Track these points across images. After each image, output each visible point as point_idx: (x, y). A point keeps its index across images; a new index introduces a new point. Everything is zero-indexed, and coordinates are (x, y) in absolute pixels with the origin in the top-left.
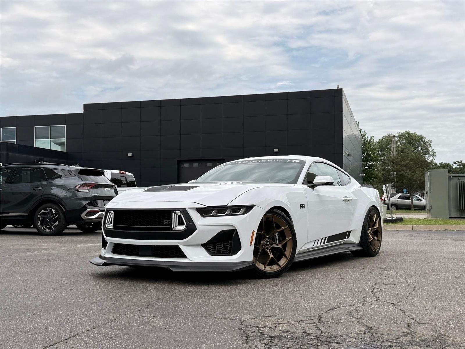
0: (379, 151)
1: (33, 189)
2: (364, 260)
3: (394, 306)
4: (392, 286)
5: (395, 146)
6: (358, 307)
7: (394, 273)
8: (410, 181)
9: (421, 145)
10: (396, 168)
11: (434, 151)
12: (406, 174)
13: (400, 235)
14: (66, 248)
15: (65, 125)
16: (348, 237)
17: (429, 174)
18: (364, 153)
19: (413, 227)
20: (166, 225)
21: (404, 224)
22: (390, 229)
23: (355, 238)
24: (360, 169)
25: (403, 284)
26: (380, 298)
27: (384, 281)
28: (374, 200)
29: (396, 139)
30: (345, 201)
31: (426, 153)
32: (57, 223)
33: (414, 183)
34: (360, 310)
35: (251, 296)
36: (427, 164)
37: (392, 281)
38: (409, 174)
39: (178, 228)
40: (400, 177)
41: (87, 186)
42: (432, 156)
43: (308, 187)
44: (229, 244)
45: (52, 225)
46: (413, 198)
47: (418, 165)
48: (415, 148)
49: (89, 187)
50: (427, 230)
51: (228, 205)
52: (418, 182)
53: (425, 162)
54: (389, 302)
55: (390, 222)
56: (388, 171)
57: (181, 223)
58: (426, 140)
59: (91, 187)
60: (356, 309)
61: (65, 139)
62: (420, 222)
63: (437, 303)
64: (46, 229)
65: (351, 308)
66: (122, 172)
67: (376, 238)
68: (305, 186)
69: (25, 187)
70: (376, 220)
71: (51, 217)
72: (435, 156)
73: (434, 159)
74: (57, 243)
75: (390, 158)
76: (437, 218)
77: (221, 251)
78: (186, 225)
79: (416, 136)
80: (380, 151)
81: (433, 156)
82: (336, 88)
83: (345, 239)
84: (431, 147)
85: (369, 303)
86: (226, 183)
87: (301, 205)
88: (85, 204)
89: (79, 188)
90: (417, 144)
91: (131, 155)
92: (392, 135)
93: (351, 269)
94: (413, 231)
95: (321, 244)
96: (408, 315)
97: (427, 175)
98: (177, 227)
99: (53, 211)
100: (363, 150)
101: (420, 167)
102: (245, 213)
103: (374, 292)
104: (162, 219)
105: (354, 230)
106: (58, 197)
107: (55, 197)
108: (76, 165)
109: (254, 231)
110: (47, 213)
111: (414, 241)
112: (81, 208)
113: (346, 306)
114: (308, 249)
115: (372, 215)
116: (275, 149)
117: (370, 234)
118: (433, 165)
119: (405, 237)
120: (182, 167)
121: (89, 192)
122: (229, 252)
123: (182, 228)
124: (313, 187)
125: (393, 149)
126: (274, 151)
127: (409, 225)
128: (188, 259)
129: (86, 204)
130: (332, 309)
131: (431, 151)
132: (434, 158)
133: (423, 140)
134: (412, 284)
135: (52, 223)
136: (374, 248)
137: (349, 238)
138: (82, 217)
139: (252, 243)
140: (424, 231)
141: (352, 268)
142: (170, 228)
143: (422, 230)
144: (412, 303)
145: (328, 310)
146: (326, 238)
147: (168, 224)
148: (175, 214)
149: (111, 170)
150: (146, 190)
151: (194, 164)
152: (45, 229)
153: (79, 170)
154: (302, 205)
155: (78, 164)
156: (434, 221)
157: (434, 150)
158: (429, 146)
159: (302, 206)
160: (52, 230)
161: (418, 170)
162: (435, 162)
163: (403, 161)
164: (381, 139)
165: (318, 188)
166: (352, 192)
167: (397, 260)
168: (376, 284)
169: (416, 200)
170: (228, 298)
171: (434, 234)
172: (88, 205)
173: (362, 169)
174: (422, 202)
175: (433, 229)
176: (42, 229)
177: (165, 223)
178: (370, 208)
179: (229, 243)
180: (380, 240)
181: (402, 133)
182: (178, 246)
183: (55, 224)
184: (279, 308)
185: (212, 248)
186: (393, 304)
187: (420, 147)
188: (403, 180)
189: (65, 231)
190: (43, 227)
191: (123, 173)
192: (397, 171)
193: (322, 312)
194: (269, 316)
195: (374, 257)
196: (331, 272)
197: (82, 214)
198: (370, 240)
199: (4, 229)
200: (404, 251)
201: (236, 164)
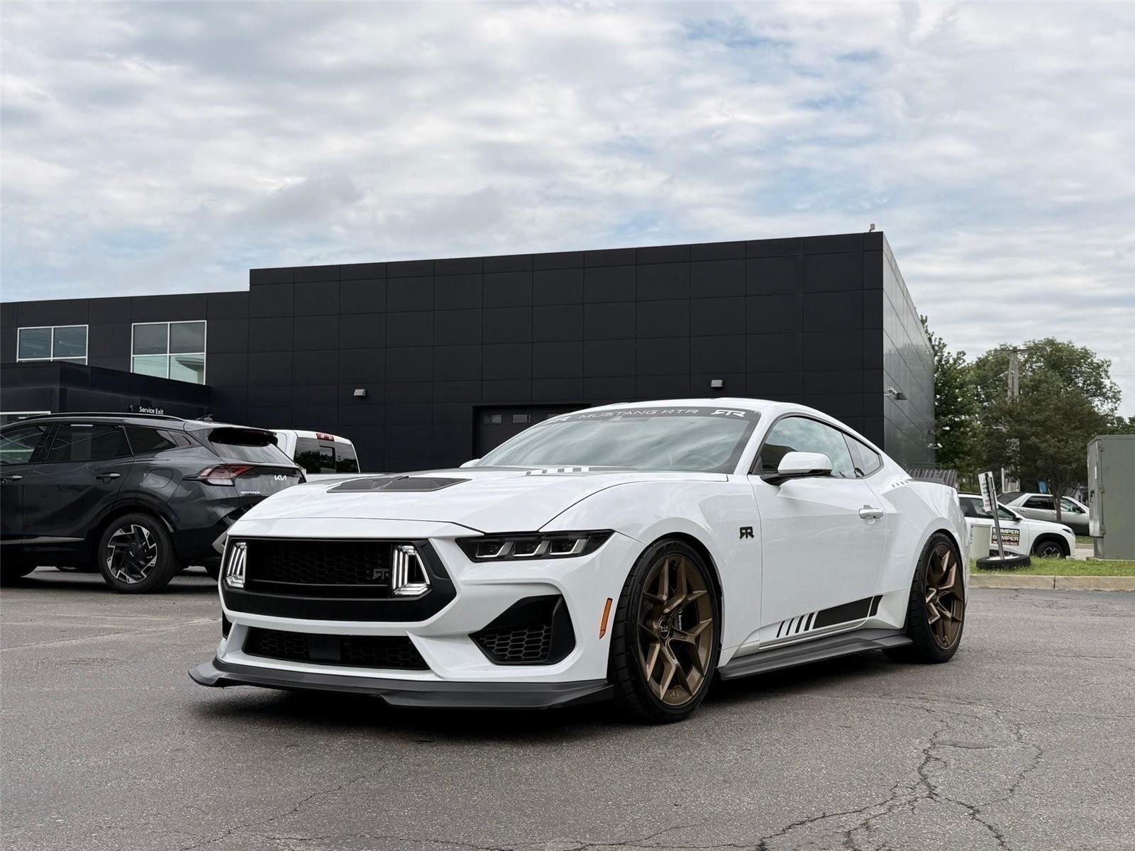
0: (979, 387)
1: (98, 478)
2: (917, 672)
3: (974, 814)
4: (977, 752)
5: (1017, 375)
6: (875, 817)
7: (989, 712)
8: (1053, 464)
9: (1082, 373)
10: (1019, 430)
11: (1116, 389)
12: (1043, 446)
13: (1020, 602)
14: (161, 629)
15: (206, 321)
16: (874, 612)
17: (1099, 447)
18: (937, 391)
19: (1055, 581)
20: (377, 581)
21: (1032, 572)
22: (996, 587)
23: (892, 615)
24: (929, 431)
25: (1009, 747)
26: (938, 791)
27: (959, 738)
28: (945, 515)
29: (1021, 358)
30: (864, 517)
31: (1096, 391)
32: (154, 561)
33: (1062, 467)
34: (877, 828)
35: (588, 777)
36: (1096, 420)
37: (979, 738)
38: (1050, 446)
39: (408, 589)
40: (1029, 452)
41: (230, 472)
42: (1112, 401)
43: (766, 481)
44: (544, 634)
45: (141, 567)
46: (1062, 504)
47: (1074, 423)
48: (1070, 381)
49: (234, 472)
50: (1091, 589)
51: (540, 531)
52: (1074, 465)
53: (1092, 413)
54: (963, 801)
55: (996, 568)
56: (1000, 437)
57: (415, 577)
58: (1095, 360)
59: (239, 472)
60: (866, 825)
61: (205, 353)
62: (1075, 570)
63: (1093, 809)
64: (128, 577)
65: (855, 821)
66: (323, 435)
67: (949, 615)
68: (756, 480)
69: (80, 473)
70: (949, 568)
71: (140, 546)
72: (1119, 399)
73: (1116, 409)
74: (144, 614)
75: (1003, 405)
76: (1118, 558)
77: (521, 651)
78: (428, 582)
79: (1071, 351)
80: (981, 388)
81: (1114, 400)
82: (868, 231)
83: (866, 616)
84: (1109, 378)
85: (907, 806)
86: (544, 472)
87: (741, 529)
88: (224, 515)
89: (209, 474)
90: (1073, 371)
91: (360, 394)
92: (1011, 348)
93: (875, 699)
94: (1057, 592)
95: (797, 631)
96: (1008, 846)
97: (1093, 448)
98: (405, 587)
99: (145, 531)
100: (936, 384)
101: (1080, 428)
102: (586, 551)
103: (925, 771)
104: (367, 565)
105: (890, 594)
106: (159, 499)
107: (151, 499)
108: (205, 419)
109: (611, 600)
110: (130, 538)
111: (1056, 619)
112: (213, 524)
113: (840, 812)
114: (762, 645)
115: (938, 554)
116: (713, 381)
117: (932, 604)
118: (1112, 423)
119: (1033, 607)
120: (485, 422)
121: (234, 485)
122: (543, 657)
123: (418, 589)
124: (776, 481)
125: (1013, 382)
126: (712, 386)
127: (1046, 575)
128: (433, 672)
129: (225, 517)
130: (802, 823)
131: (1109, 389)
132: (1117, 405)
133: (1089, 360)
134: (1034, 745)
135: (142, 563)
136: (944, 642)
137: (875, 615)
138: (214, 547)
139: (605, 631)
140: (1085, 593)
141: (880, 697)
142: (388, 591)
143: (1078, 589)
144: (1026, 805)
145: (790, 827)
146: (811, 615)
147: (383, 578)
148: (401, 553)
149: (297, 431)
150: (333, 489)
151: (514, 416)
152: (125, 578)
153: (211, 431)
154: (746, 529)
155: (211, 417)
156: (1110, 565)
157: (1115, 385)
158: (1103, 375)
159: (747, 532)
160: (140, 579)
161: (1074, 435)
162: (1118, 414)
163: (1037, 413)
164: (982, 357)
165: (791, 483)
166: (887, 495)
167: (1002, 674)
168: (935, 744)
169: (1069, 511)
170: (524, 784)
171: (1109, 601)
172: (231, 518)
173: (933, 432)
174: (1083, 514)
175: (1107, 586)
176: (117, 577)
177: (376, 576)
178: (932, 536)
179: (543, 632)
180: (958, 621)
181: (1036, 342)
182: (407, 637)
183: (149, 565)
184: (653, 818)
185: (498, 645)
186: (971, 807)
187: (1081, 378)
188: (1035, 461)
189: (175, 581)
190: (119, 571)
191: (327, 439)
192: (1022, 436)
193: (771, 832)
194: (622, 841)
195: (943, 665)
196: (821, 708)
197: (216, 541)
198: (933, 621)
199: (30, 576)
200: (1025, 648)
201: (582, 419)
